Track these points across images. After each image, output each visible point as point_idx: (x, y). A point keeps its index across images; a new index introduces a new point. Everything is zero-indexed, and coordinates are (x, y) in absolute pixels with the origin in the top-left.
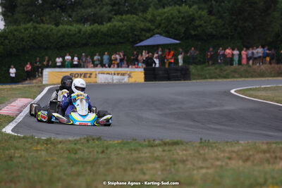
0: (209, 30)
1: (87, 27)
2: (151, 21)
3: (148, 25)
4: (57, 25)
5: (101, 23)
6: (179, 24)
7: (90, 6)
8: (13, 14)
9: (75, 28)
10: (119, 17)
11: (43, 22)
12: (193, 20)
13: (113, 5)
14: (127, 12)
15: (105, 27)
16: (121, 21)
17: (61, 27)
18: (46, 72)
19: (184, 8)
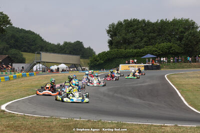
0: (177, 51)
1: (135, 51)
2: (157, 48)
3: (156, 49)
4: (125, 49)
5: (140, 49)
6: (166, 49)
7: (137, 43)
8: (112, 45)
9: (131, 50)
10: (146, 47)
11: (121, 48)
12: (171, 48)
13: (146, 42)
14: (150, 45)
15: (141, 50)
16: (147, 48)
17: (127, 50)
18: (121, 65)
19: (168, 43)
